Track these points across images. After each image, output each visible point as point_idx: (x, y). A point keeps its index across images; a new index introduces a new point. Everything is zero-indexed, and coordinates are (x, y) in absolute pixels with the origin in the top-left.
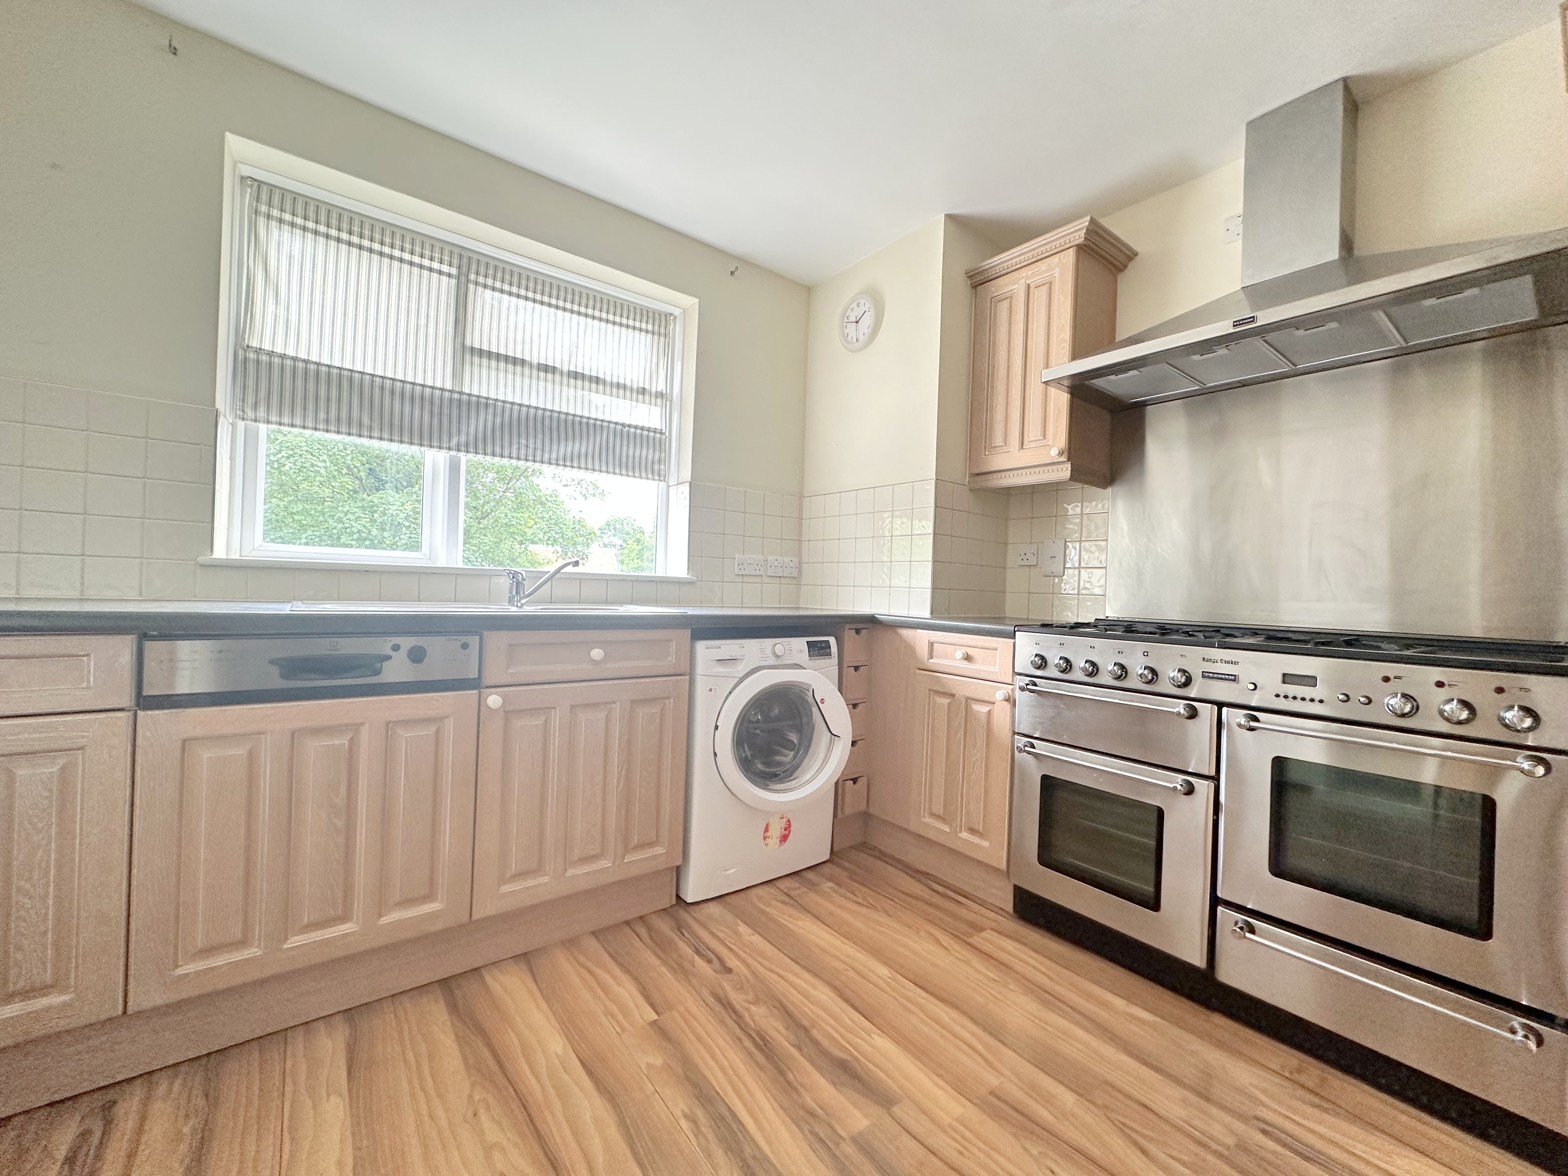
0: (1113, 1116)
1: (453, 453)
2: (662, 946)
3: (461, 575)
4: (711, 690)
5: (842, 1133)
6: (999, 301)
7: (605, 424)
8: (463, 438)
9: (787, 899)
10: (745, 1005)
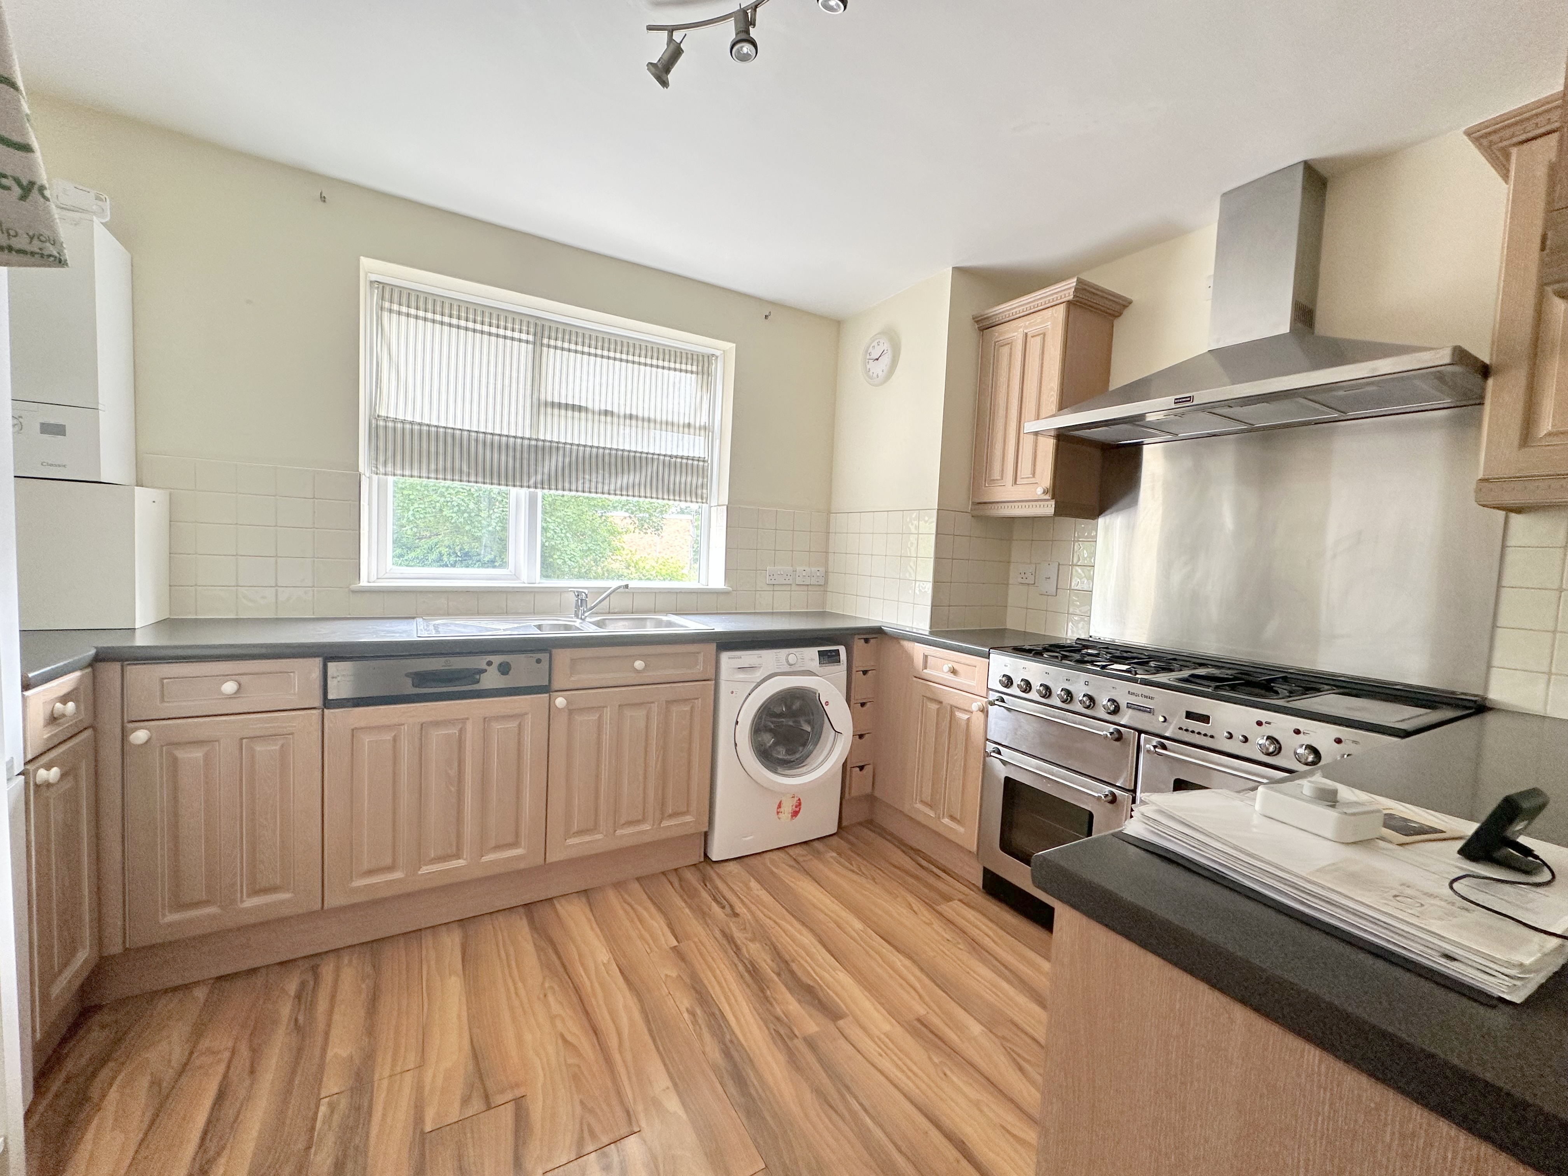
0: (1008, 1045)
1: (532, 490)
2: (688, 893)
3: (538, 592)
4: (732, 692)
5: (797, 1033)
6: (1002, 346)
7: (656, 457)
8: (539, 477)
9: (793, 863)
10: (744, 941)
